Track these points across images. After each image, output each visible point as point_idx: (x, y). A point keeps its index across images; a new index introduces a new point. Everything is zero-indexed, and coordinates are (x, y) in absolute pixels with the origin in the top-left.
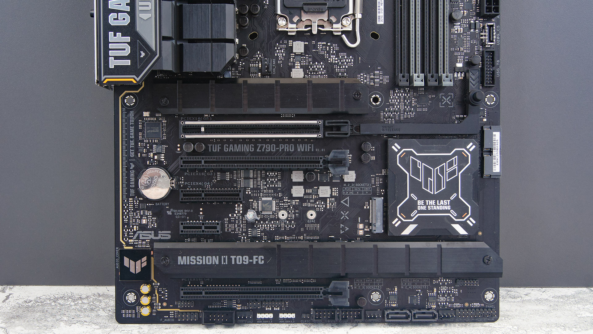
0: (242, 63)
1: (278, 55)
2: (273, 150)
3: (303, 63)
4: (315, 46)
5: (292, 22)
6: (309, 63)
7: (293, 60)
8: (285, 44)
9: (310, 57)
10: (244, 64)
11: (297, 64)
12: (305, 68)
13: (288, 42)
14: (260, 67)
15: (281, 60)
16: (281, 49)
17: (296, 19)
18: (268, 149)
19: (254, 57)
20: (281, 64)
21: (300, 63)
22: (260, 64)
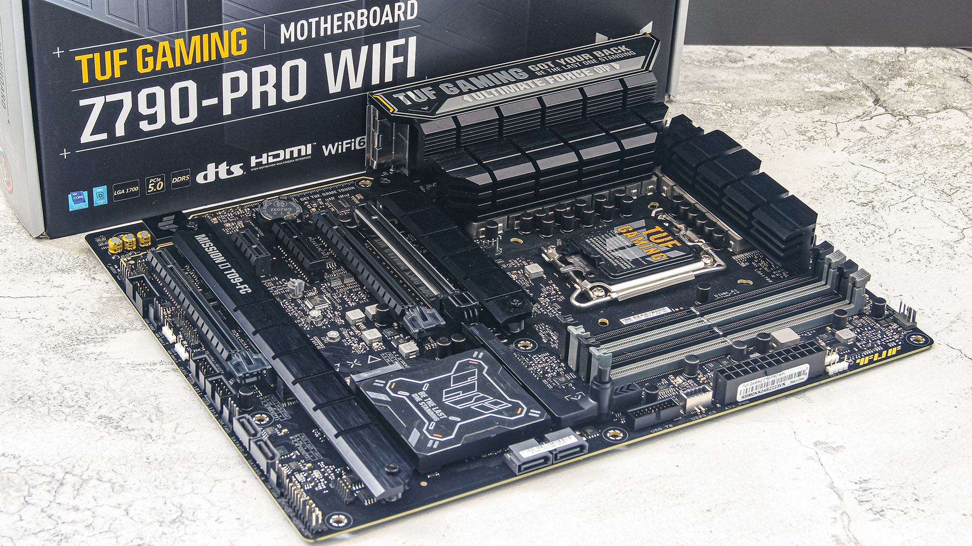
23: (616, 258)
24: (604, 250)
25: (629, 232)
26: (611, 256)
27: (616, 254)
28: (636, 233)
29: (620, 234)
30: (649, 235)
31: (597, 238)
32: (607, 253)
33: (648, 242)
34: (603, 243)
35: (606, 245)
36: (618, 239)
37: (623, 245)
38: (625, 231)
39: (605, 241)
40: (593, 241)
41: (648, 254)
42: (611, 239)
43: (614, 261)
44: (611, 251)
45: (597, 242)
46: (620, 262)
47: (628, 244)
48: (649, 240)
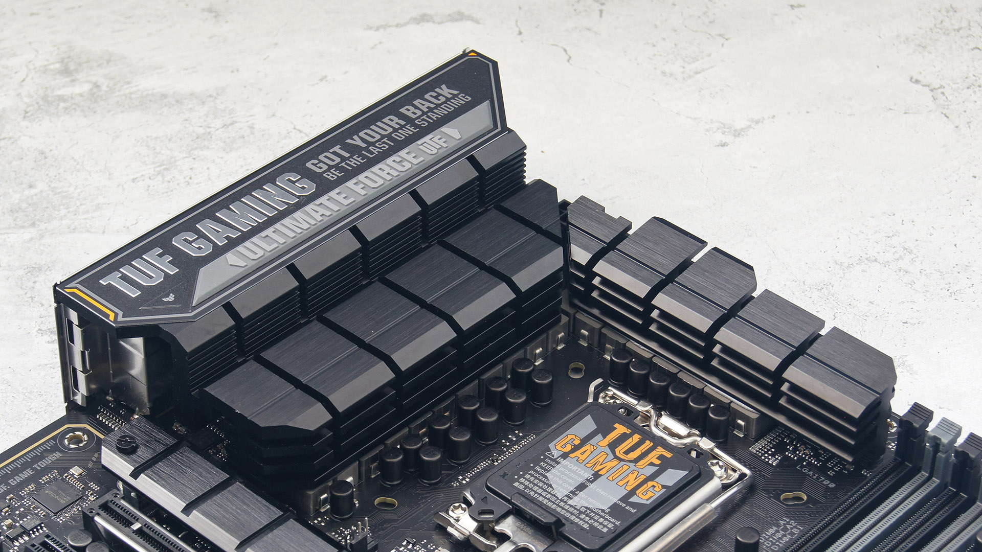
23: (581, 513)
24: (553, 499)
25: (576, 448)
26: (571, 510)
27: (576, 501)
28: (587, 447)
29: (565, 456)
30: (613, 446)
31: (532, 475)
32: (562, 504)
33: (616, 462)
34: (545, 483)
35: (550, 486)
36: (566, 467)
37: (581, 480)
38: (569, 448)
39: (546, 477)
40: (527, 483)
41: (629, 488)
42: (553, 471)
43: (581, 519)
44: (566, 499)
45: (535, 485)
46: (591, 518)
47: (588, 475)
48: (616, 457)
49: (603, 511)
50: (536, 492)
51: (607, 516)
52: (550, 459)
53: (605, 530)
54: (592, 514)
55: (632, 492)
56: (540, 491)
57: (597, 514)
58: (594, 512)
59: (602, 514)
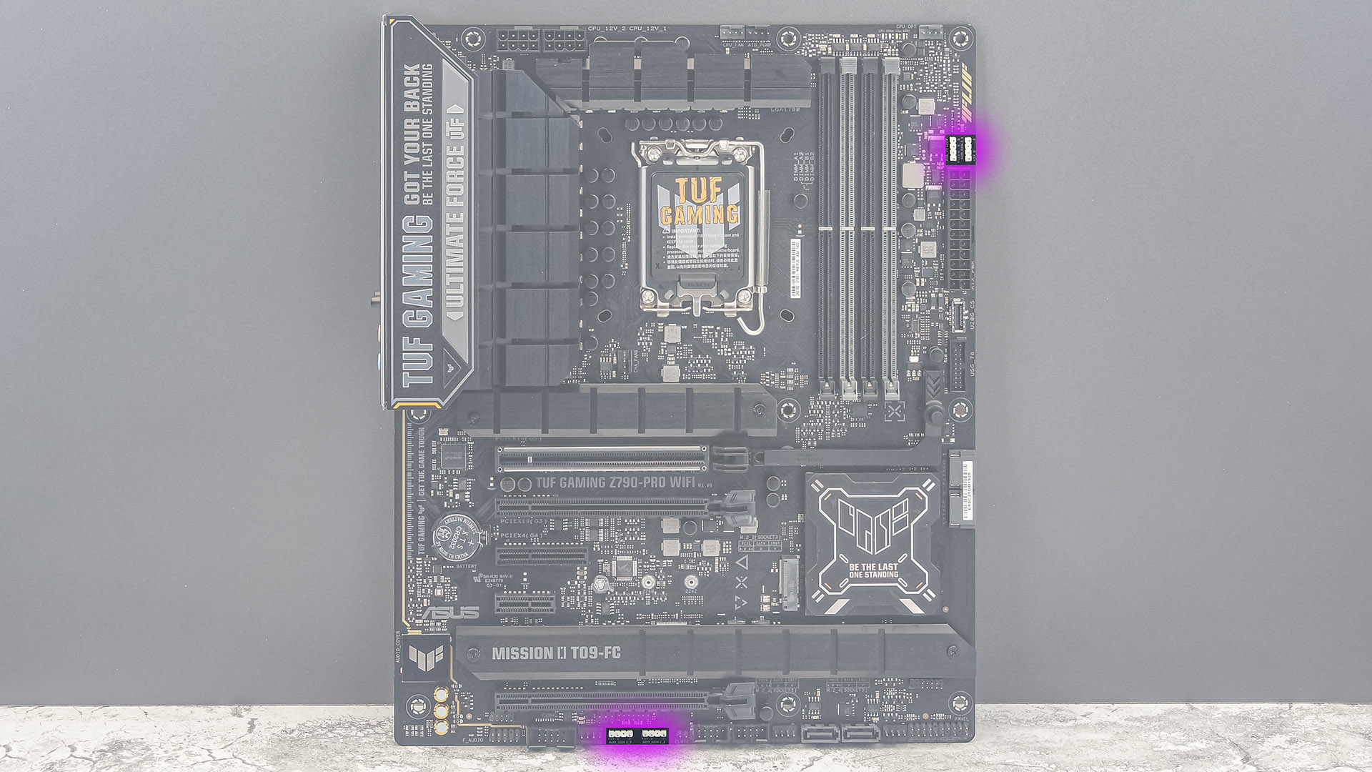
0: (588, 357)
1: (641, 344)
2: (634, 485)
3: (680, 356)
4: (698, 332)
5: (663, 300)
6: (689, 356)
7: (664, 352)
8: (652, 328)
9: (689, 348)
10: (590, 357)
11: (671, 360)
12: (682, 363)
13: (657, 325)
14: (615, 362)
15: (647, 351)
16: (646, 335)
17: (669, 294)
18: (626, 485)
19: (607, 348)
20: (646, 357)
21: (675, 356)
22: (615, 359)
23: (715, 259)
24: (695, 261)
26: (709, 261)
27: (706, 253)
31: (671, 254)
32: (701, 261)
35: (685, 253)
36: (680, 233)
37: (695, 237)
39: (678, 250)
40: (673, 262)
42: (677, 241)
43: (720, 263)
44: (700, 255)
45: (678, 259)
46: (723, 258)
47: (696, 230)
48: (697, 204)
49: (724, 248)
50: (683, 264)
51: (729, 250)
52: (668, 235)
53: (736, 260)
54: (721, 255)
55: (726, 223)
56: (684, 262)
57: (723, 253)
58: (721, 253)
59: (725, 251)
